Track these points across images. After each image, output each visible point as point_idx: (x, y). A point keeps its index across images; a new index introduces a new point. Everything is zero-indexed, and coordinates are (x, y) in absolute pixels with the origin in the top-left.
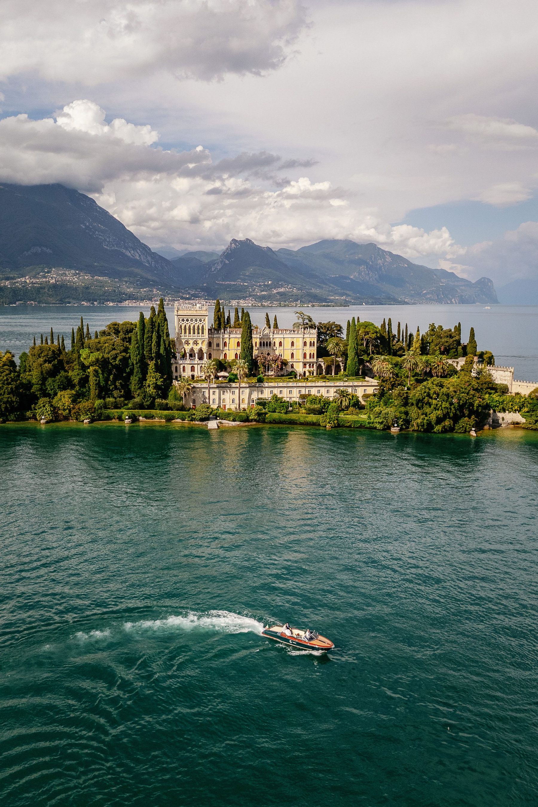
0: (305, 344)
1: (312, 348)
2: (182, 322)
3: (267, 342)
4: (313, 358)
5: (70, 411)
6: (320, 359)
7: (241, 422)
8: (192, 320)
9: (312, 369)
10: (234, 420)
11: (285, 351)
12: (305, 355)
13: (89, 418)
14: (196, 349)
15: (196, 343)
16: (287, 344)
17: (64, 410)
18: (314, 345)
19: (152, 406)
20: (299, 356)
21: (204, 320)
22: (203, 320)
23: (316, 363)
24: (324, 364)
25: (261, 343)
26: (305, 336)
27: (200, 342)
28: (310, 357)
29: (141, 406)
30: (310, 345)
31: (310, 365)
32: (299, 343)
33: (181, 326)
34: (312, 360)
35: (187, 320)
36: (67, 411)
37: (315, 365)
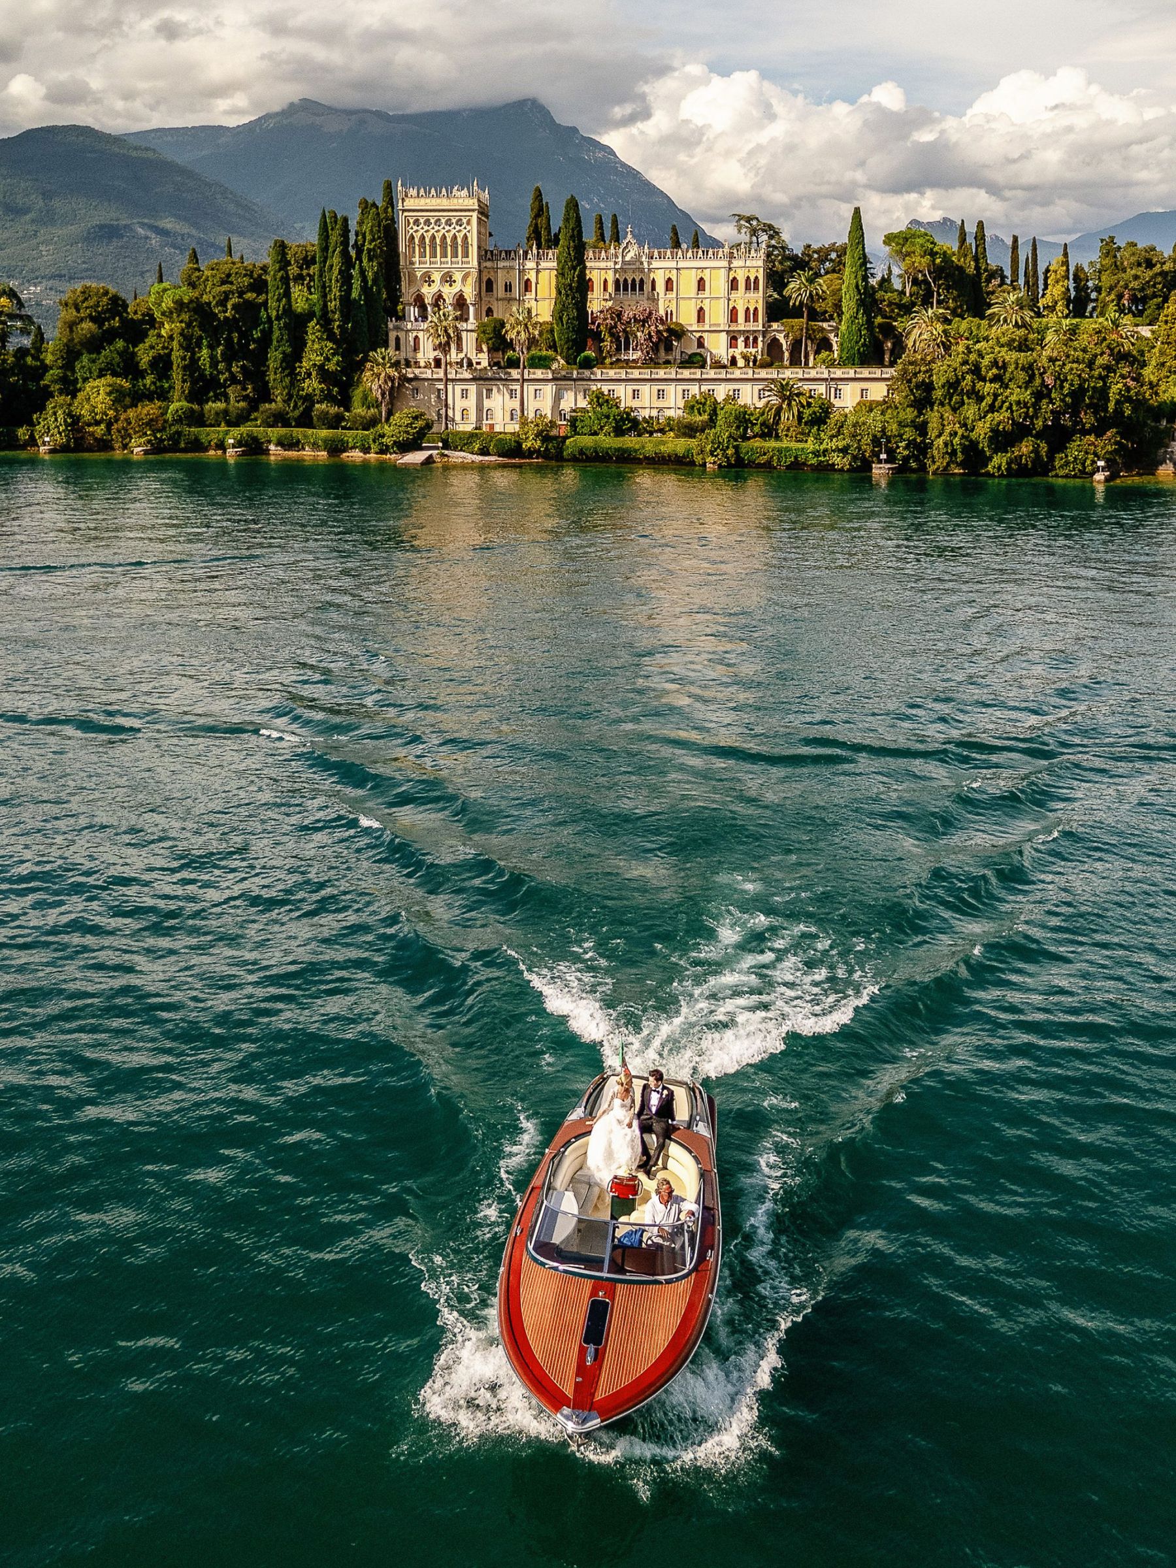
0: (733, 284)
1: (752, 295)
2: (415, 228)
3: (634, 280)
4: (756, 320)
5: (109, 425)
6: (775, 326)
7: (499, 456)
8: (438, 222)
9: (753, 351)
10: (484, 452)
11: (682, 302)
12: (733, 315)
13: (149, 441)
14: (449, 292)
15: (448, 279)
16: (687, 283)
17: (98, 423)
18: (756, 288)
19: (305, 420)
20: (717, 315)
21: (469, 223)
22: (465, 221)
23: (764, 334)
24: (786, 336)
25: (617, 282)
26: (735, 263)
27: (458, 276)
28: (747, 320)
29: (280, 419)
30: (748, 288)
31: (747, 339)
32: (718, 283)
33: (412, 237)
34: (751, 326)
35: (427, 222)
36: (103, 426)
37: (760, 339)
